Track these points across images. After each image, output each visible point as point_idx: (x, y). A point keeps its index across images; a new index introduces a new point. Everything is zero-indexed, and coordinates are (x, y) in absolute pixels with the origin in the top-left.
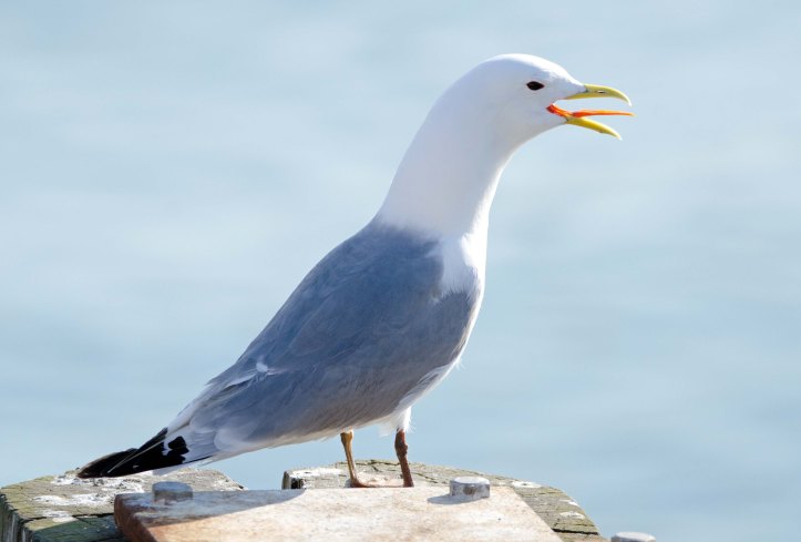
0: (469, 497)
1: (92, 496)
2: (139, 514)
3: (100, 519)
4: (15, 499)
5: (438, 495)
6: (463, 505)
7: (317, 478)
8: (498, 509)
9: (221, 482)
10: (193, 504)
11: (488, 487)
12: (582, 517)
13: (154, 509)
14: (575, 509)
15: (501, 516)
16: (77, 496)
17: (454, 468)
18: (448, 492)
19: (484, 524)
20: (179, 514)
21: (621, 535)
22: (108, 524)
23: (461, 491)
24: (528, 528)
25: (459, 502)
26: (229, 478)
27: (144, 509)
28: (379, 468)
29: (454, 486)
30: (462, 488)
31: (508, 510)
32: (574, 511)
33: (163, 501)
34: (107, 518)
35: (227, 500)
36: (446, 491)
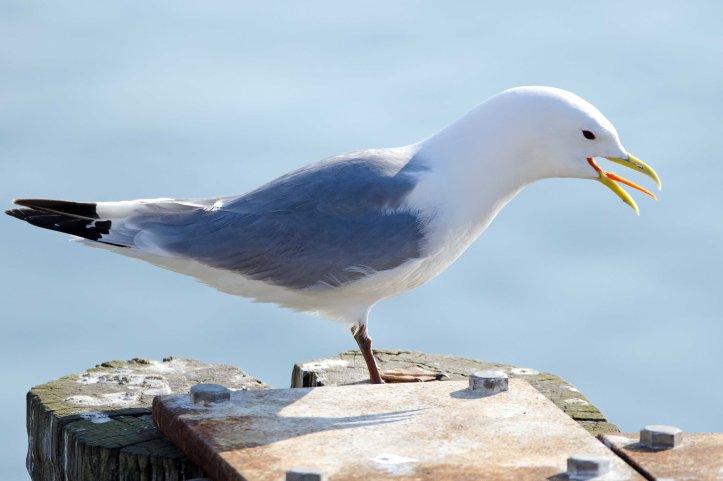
0: (490, 391)
1: (121, 394)
2: (182, 417)
3: (135, 419)
4: (49, 401)
5: (458, 389)
6: (485, 399)
7: (327, 371)
8: (520, 403)
9: (239, 377)
10: (231, 405)
11: (506, 381)
12: (586, 404)
13: (195, 411)
14: (578, 396)
15: (525, 409)
16: (106, 395)
17: (453, 357)
18: (467, 386)
19: (512, 419)
20: (221, 415)
21: (650, 428)
22: (146, 424)
23: (482, 385)
24: (555, 421)
25: (481, 396)
26: (245, 373)
27: (185, 411)
28: (382, 358)
29: (474, 380)
30: (483, 381)
31: (530, 403)
32: (577, 397)
33: (203, 402)
34: (143, 418)
35: (262, 400)
36: (465, 384)
